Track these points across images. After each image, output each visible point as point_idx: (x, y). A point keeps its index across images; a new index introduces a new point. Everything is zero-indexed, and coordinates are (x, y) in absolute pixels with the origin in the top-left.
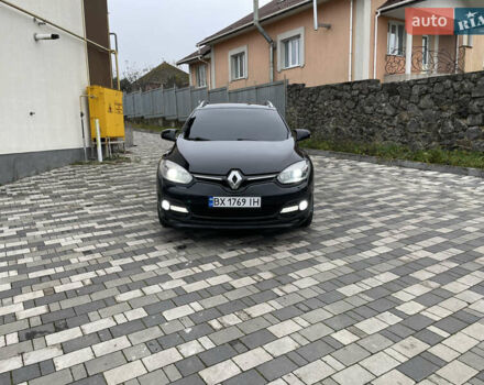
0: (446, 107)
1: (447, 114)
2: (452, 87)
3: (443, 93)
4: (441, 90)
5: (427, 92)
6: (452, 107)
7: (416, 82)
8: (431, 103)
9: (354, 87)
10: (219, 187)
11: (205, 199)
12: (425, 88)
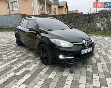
0: (66, 21)
1: (67, 23)
2: (68, 16)
3: (66, 18)
4: (65, 17)
5: (62, 18)
6: (68, 21)
7: (59, 15)
8: (63, 20)
9: (43, 16)
10: (81, 46)
11: (80, 51)
12: (62, 16)
